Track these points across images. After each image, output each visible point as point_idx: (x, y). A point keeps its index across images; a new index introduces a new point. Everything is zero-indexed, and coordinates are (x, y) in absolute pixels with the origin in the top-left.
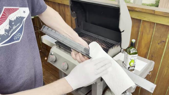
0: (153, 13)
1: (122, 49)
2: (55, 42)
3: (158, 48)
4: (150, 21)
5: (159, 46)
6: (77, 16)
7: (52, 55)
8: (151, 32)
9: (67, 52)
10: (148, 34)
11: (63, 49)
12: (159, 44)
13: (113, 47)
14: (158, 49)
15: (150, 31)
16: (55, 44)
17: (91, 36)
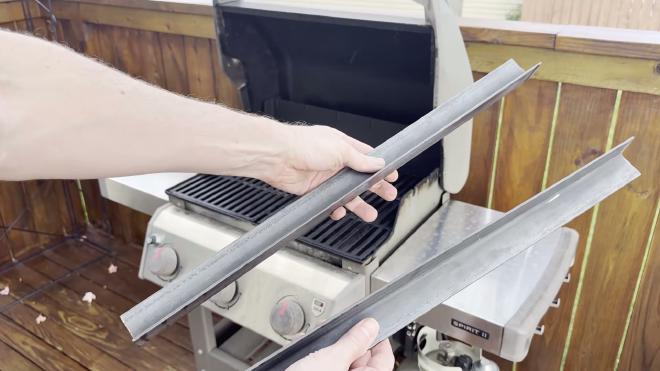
0: (551, 45)
1: (444, 192)
2: (168, 191)
4: (538, 77)
6: (247, 78)
7: (157, 245)
8: (545, 121)
9: (223, 228)
10: (532, 129)
11: (203, 216)
12: (577, 163)
13: (416, 188)
15: (539, 116)
16: (166, 198)
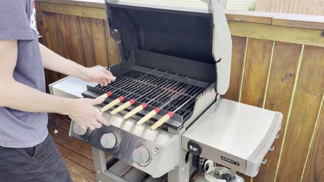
0: (270, 23)
1: (218, 94)
3: (282, 87)
4: (263, 38)
5: (283, 85)
6: (122, 39)
8: (267, 59)
10: (260, 64)
12: (282, 80)
13: (204, 92)
14: (281, 90)
15: (264, 57)
17: (154, 76)
